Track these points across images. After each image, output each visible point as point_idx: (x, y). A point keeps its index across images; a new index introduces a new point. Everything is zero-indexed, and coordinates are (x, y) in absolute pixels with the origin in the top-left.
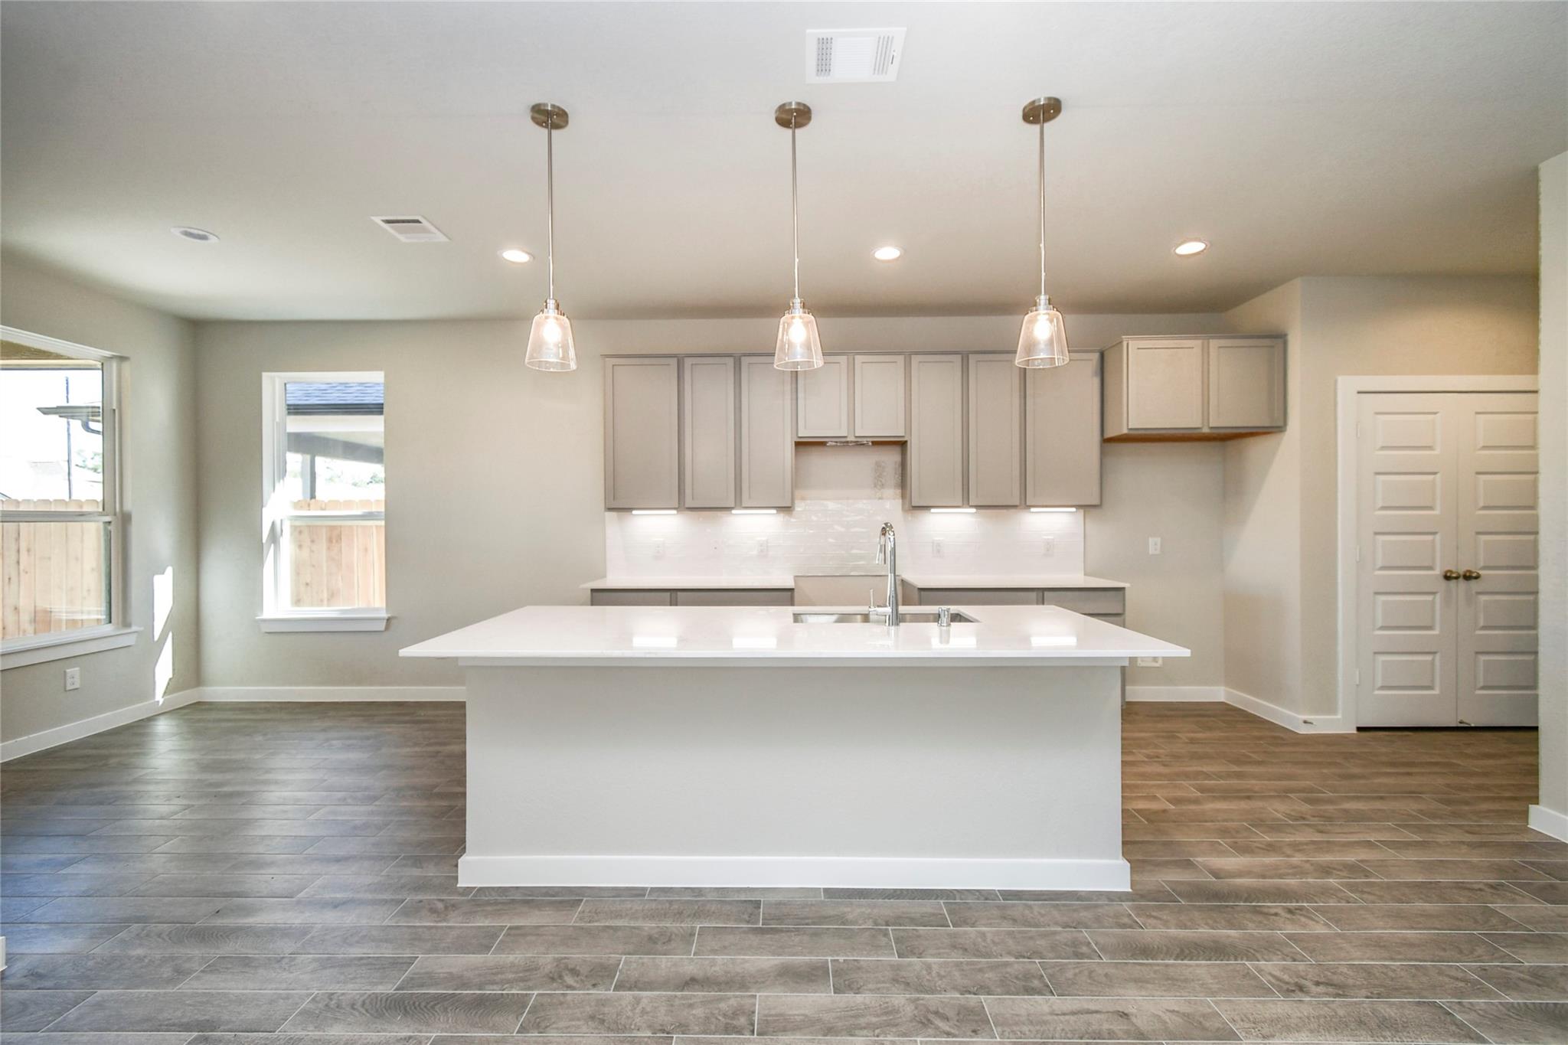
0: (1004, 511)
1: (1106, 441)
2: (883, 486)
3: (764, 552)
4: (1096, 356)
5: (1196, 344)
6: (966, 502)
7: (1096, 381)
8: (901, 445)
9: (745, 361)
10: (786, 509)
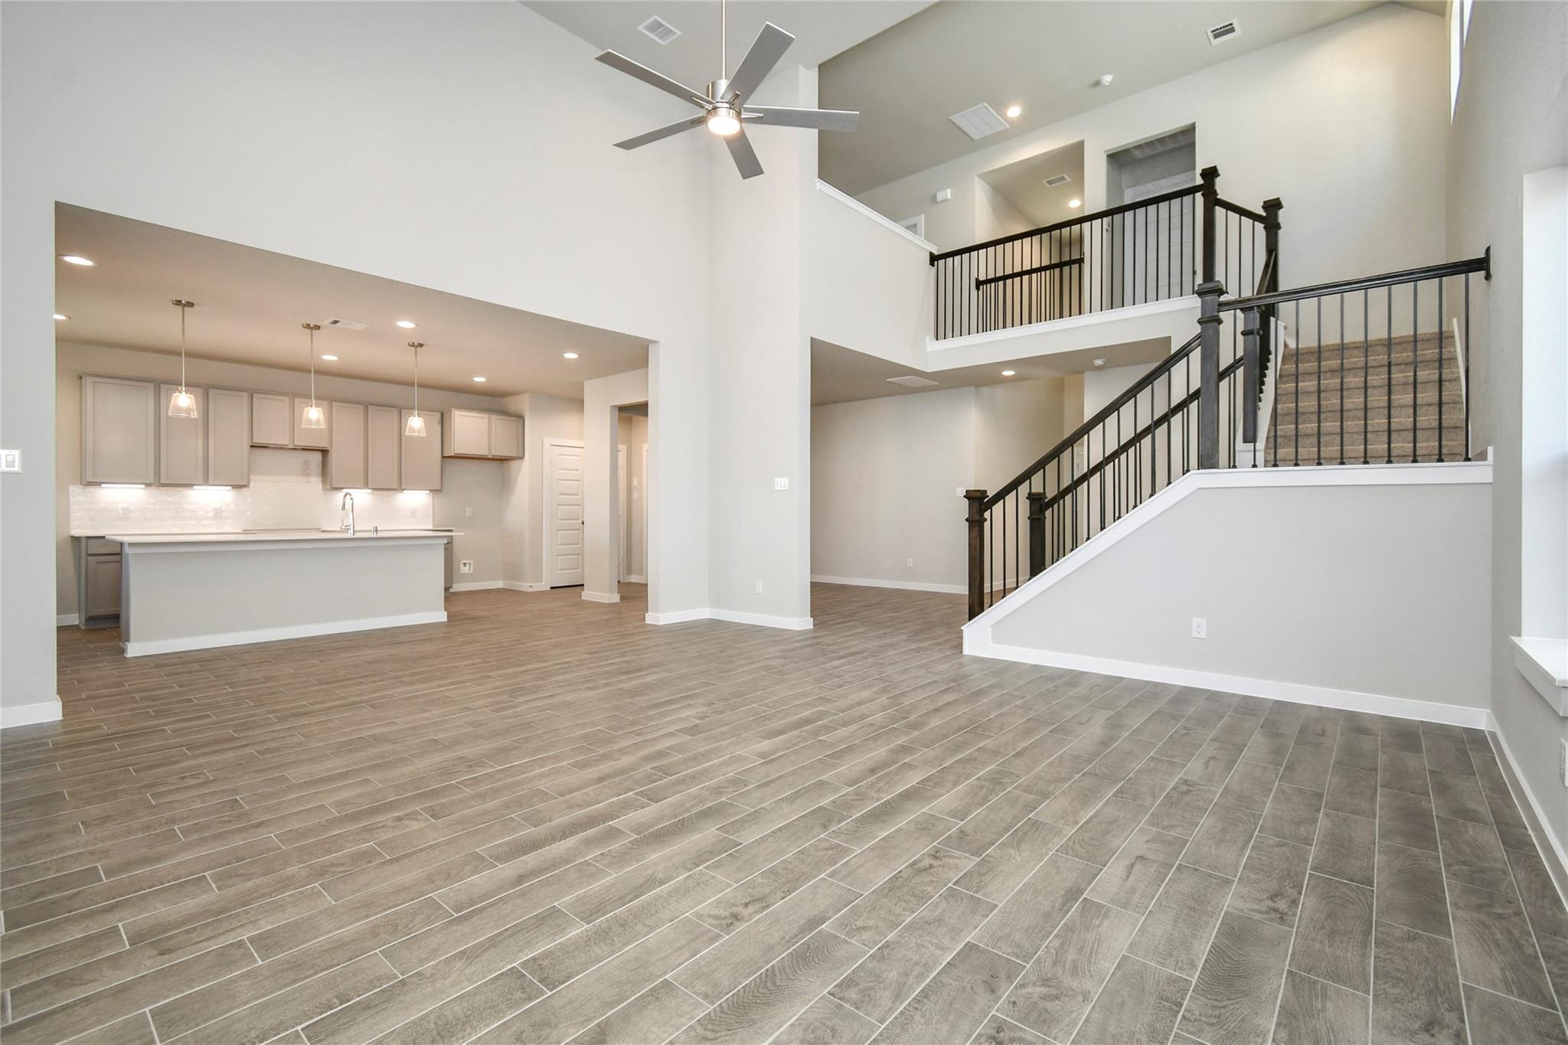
0: (387, 492)
1: (444, 457)
2: (309, 475)
3: (218, 514)
4: (439, 415)
5: (486, 416)
6: (366, 485)
7: (439, 427)
8: (324, 452)
9: (212, 392)
10: (237, 487)
